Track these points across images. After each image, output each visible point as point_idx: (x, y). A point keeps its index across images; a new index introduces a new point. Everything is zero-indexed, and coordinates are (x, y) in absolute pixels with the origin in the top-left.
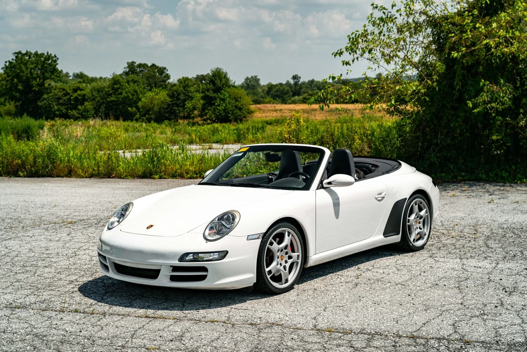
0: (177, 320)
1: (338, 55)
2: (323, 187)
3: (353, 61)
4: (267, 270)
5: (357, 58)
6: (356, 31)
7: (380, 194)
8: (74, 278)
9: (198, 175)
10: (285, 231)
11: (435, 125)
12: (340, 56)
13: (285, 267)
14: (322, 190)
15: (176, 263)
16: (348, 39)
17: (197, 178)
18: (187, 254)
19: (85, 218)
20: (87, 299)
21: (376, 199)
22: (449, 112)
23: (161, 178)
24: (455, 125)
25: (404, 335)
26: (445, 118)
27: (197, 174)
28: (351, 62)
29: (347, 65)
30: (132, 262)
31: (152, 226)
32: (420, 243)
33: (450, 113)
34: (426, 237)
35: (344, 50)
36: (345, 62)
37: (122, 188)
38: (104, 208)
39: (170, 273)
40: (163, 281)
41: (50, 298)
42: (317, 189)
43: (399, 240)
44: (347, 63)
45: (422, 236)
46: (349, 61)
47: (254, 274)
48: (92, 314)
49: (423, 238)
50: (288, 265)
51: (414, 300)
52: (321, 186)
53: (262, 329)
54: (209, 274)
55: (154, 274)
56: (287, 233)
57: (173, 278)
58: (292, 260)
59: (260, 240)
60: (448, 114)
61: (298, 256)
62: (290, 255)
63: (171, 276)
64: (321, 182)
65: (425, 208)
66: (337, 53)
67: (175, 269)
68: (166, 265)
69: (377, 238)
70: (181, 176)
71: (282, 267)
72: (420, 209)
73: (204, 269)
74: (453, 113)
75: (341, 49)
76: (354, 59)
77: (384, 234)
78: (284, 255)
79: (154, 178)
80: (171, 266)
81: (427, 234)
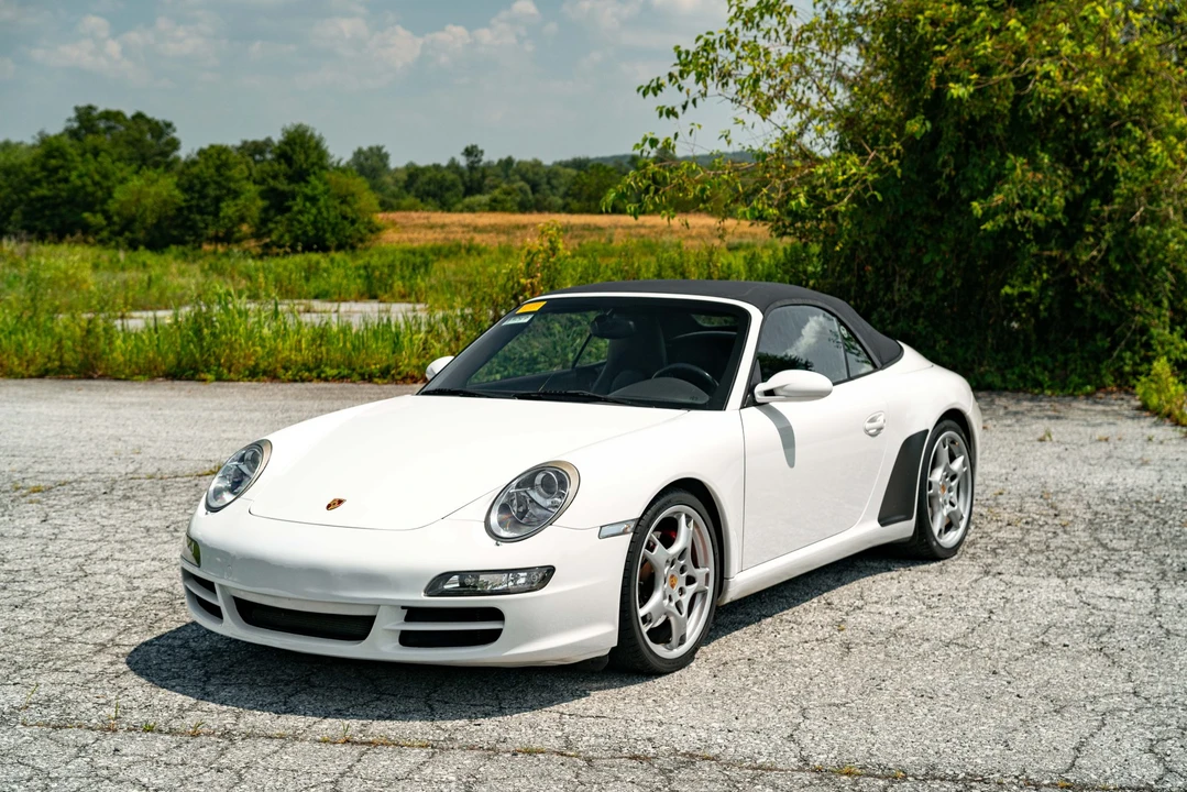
0: (435, 748)
1: (651, 94)
2: (755, 403)
3: (684, 107)
4: (642, 612)
5: (694, 102)
6: (708, 33)
7: (872, 420)
8: (105, 636)
9: (314, 374)
10: (679, 513)
11: (885, 259)
12: (656, 95)
13: (678, 605)
14: (753, 409)
15: (420, 598)
16: (675, 55)
17: (311, 381)
18: (446, 576)
19: (72, 478)
20: (163, 693)
21: (867, 431)
22: (919, 229)
23: (219, 379)
24: (932, 261)
25: (1046, 782)
26: (910, 243)
27: (309, 370)
28: (679, 110)
29: (668, 116)
30: (296, 596)
31: (340, 502)
32: (950, 539)
33: (920, 232)
34: (963, 524)
35: (664, 80)
36: (664, 110)
37: (132, 404)
38: (110, 453)
39: (398, 624)
40: (382, 646)
41: (62, 693)
42: (742, 407)
43: (911, 534)
44: (671, 113)
45: (954, 522)
46: (673, 109)
47: (614, 623)
48: (195, 735)
49: (958, 527)
50: (685, 600)
51: (1013, 685)
52: (749, 401)
53: (671, 771)
54: (507, 627)
55: (358, 627)
56: (683, 518)
57: (407, 639)
58: (695, 585)
59: (628, 537)
60: (916, 235)
61: (707, 575)
62: (691, 574)
63: (402, 632)
64: (750, 389)
65: (961, 453)
66: (648, 87)
67: (414, 613)
68: (391, 605)
69: (866, 529)
70: (273, 376)
71: (673, 604)
72: (952, 458)
73: (495, 614)
74: (929, 233)
75: (658, 79)
76: (687, 103)
77: (880, 521)
78: (677, 574)
79: (204, 380)
80: (403, 608)
81: (966, 516)
